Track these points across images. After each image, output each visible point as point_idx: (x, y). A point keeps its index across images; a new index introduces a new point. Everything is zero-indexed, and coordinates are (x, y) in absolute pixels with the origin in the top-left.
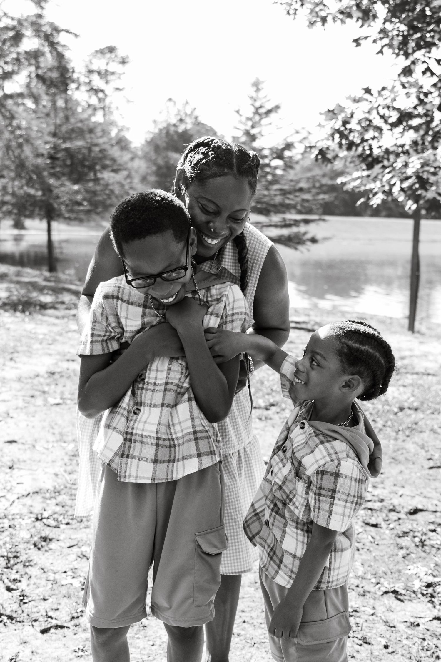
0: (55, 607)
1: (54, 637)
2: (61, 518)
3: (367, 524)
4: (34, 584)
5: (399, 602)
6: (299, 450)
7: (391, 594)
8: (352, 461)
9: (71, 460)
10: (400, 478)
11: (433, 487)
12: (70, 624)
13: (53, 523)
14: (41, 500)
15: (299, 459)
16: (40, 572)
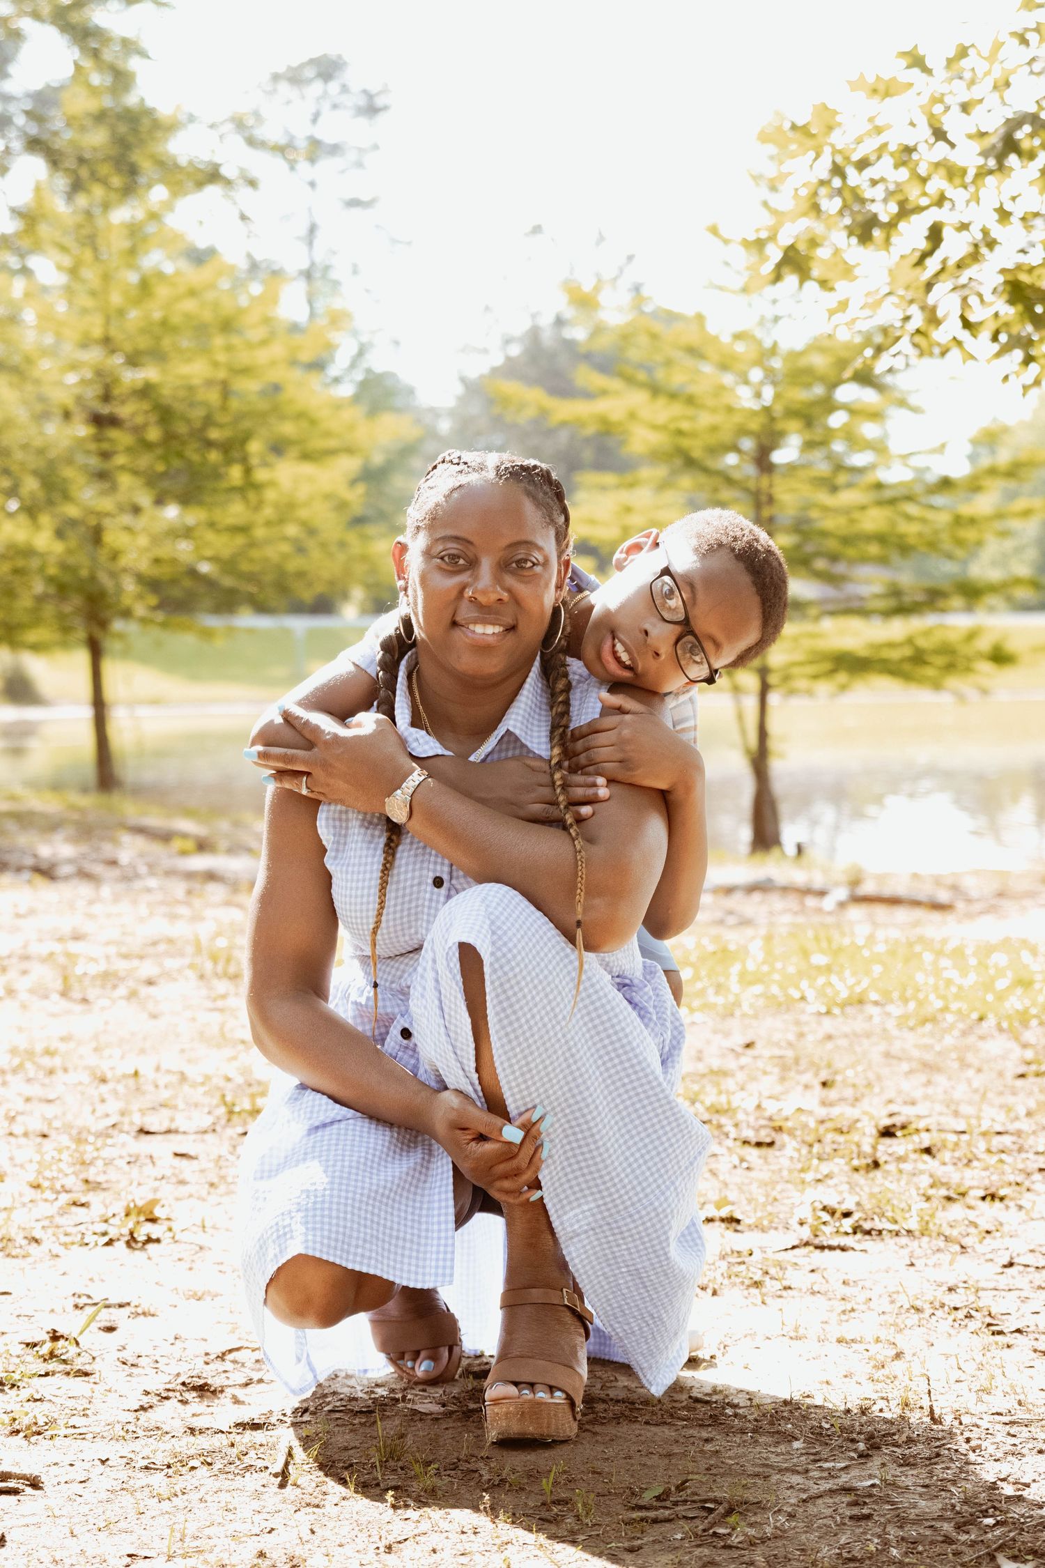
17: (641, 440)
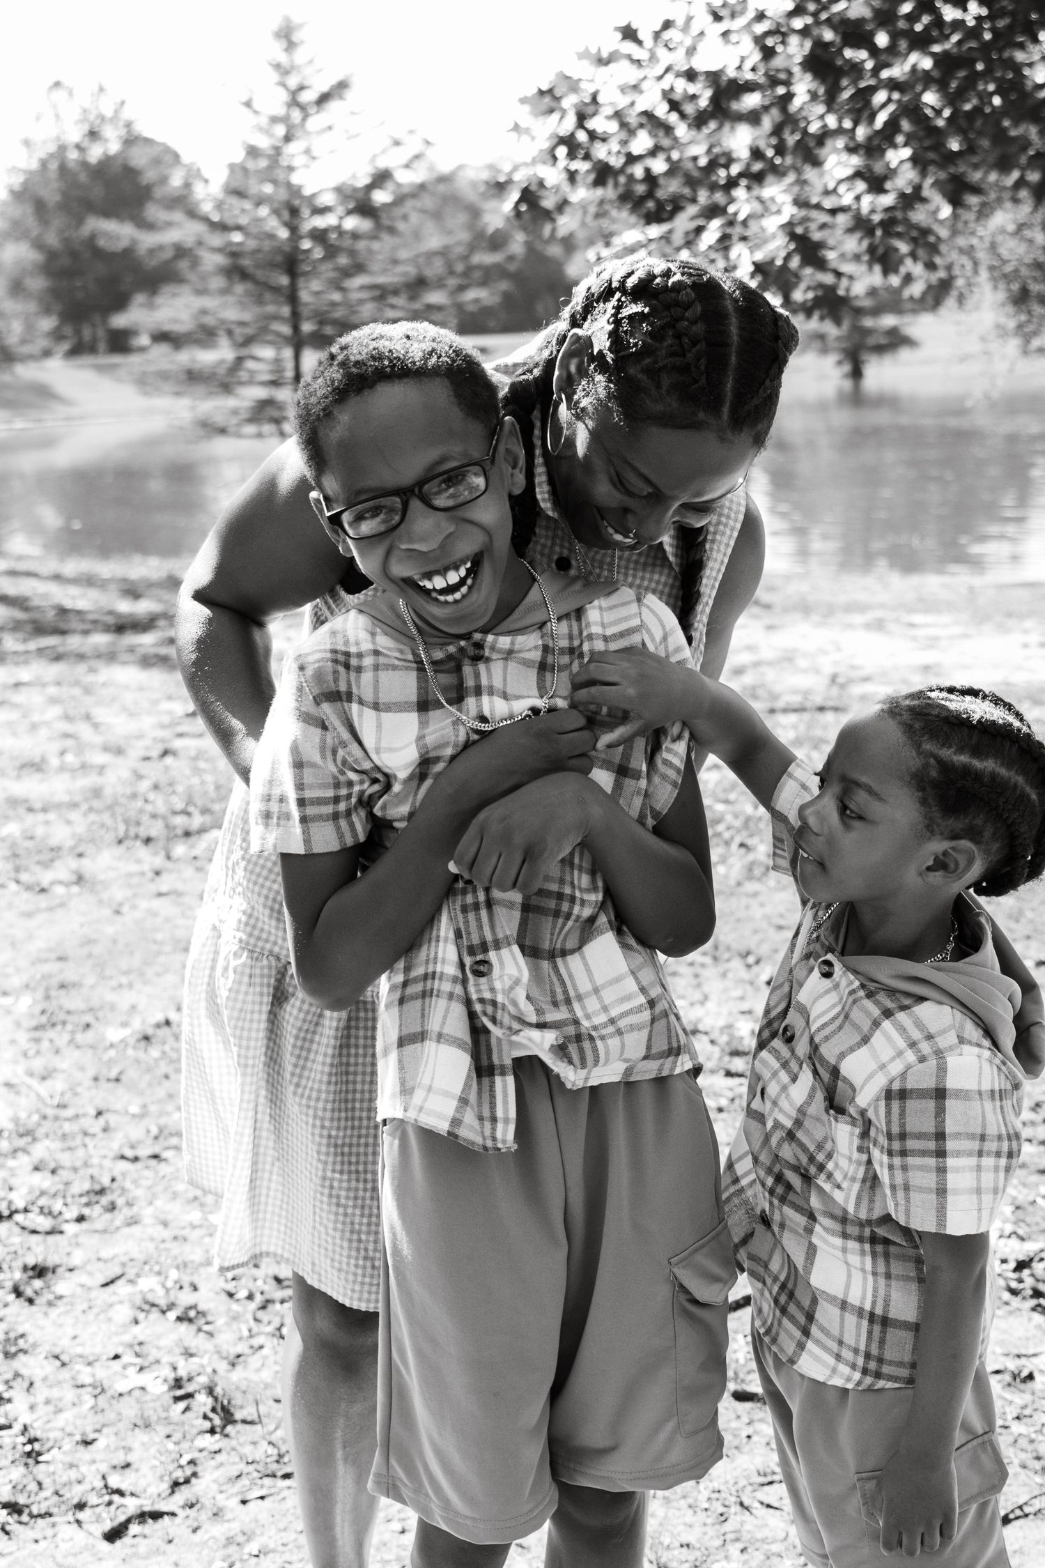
0: (120, 1458)
1: (143, 1546)
2: (58, 1206)
4: (48, 1402)
6: (827, 1038)
8: (976, 1050)
9: (37, 1041)
12: (174, 1503)
13: (44, 1223)
15: (833, 1061)
16: (51, 1367)
17: (209, 260)
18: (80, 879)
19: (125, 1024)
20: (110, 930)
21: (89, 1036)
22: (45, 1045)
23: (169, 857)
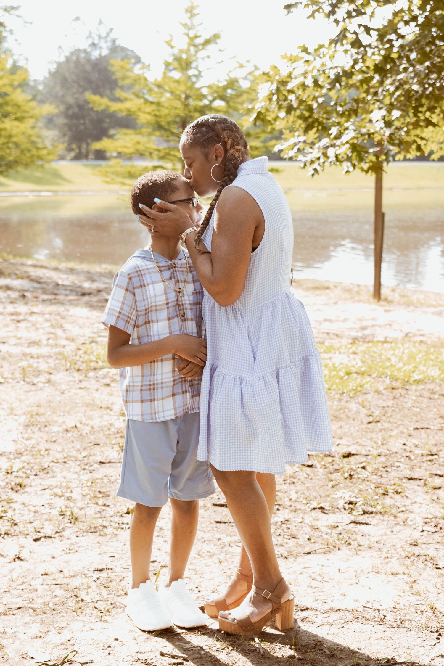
0: (41, 526)
1: (44, 543)
2: (29, 472)
3: (304, 465)
4: (19, 514)
5: (324, 515)
7: (318, 510)
9: (26, 429)
10: (339, 432)
11: (369, 437)
12: (55, 536)
13: (24, 475)
14: (7, 460)
16: (22, 507)
17: (144, 118)
18: (49, 381)
19: (60, 426)
20: (59, 398)
21: (46, 429)
22: (29, 430)
23: (86, 376)
